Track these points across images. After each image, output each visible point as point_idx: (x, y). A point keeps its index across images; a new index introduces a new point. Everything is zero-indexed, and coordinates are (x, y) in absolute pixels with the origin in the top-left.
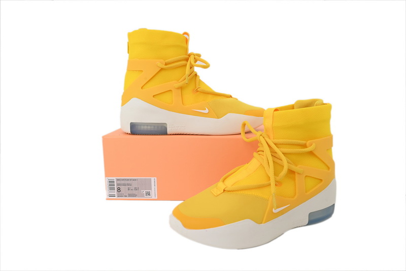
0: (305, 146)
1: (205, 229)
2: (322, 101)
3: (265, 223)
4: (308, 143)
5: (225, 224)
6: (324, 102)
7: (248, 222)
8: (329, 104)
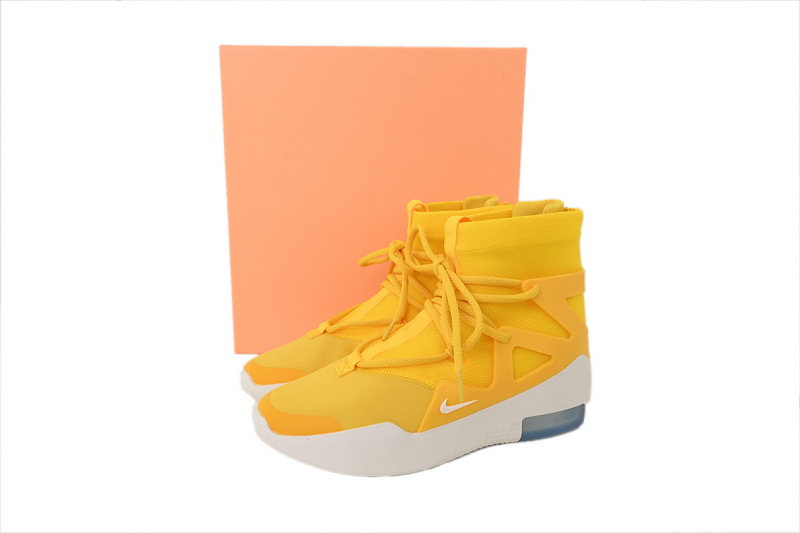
0: (517, 289)
1: (306, 435)
2: (562, 204)
3: (422, 431)
4: (524, 284)
5: (343, 429)
6: (567, 205)
7: (388, 429)
8: (578, 210)
